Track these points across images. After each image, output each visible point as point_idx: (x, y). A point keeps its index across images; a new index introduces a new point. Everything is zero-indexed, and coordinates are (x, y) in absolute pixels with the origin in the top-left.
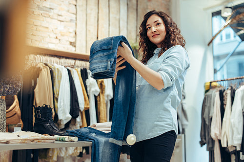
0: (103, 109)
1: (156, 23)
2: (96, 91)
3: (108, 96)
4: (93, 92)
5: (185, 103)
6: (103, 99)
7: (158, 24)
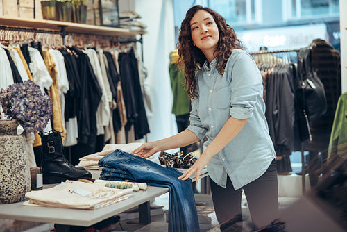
0: (57, 110)
1: (207, 21)
2: (48, 82)
4: (43, 83)
5: (147, 85)
6: (56, 92)
7: (209, 23)
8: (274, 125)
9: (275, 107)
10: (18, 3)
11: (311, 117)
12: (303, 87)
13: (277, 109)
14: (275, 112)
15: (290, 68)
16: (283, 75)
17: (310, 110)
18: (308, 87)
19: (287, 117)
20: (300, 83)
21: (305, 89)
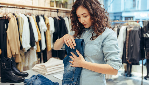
2: (45, 29)
3: (51, 31)
6: (49, 33)
8: (131, 50)
9: (132, 43)
10: (45, 1)
11: (147, 49)
12: (144, 37)
13: (132, 44)
14: (132, 45)
15: (140, 28)
16: (136, 31)
17: (147, 46)
18: (147, 37)
19: (136, 48)
20: (143, 35)
21: (145, 37)
